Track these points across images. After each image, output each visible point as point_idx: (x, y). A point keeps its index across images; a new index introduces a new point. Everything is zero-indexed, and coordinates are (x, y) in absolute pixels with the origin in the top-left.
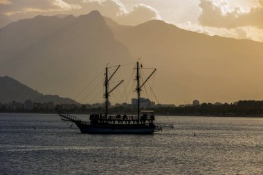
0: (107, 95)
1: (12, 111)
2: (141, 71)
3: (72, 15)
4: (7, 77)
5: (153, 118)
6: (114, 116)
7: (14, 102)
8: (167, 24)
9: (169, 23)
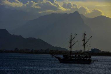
0: (71, 47)
1: (41, 53)
2: (86, 37)
3: (66, 13)
4: (39, 39)
5: (90, 57)
6: (74, 56)
7: (42, 49)
8: (107, 17)
9: (108, 17)
